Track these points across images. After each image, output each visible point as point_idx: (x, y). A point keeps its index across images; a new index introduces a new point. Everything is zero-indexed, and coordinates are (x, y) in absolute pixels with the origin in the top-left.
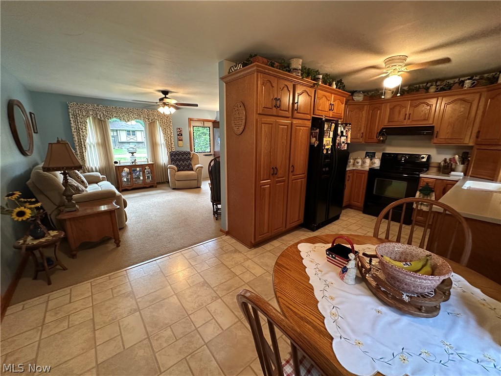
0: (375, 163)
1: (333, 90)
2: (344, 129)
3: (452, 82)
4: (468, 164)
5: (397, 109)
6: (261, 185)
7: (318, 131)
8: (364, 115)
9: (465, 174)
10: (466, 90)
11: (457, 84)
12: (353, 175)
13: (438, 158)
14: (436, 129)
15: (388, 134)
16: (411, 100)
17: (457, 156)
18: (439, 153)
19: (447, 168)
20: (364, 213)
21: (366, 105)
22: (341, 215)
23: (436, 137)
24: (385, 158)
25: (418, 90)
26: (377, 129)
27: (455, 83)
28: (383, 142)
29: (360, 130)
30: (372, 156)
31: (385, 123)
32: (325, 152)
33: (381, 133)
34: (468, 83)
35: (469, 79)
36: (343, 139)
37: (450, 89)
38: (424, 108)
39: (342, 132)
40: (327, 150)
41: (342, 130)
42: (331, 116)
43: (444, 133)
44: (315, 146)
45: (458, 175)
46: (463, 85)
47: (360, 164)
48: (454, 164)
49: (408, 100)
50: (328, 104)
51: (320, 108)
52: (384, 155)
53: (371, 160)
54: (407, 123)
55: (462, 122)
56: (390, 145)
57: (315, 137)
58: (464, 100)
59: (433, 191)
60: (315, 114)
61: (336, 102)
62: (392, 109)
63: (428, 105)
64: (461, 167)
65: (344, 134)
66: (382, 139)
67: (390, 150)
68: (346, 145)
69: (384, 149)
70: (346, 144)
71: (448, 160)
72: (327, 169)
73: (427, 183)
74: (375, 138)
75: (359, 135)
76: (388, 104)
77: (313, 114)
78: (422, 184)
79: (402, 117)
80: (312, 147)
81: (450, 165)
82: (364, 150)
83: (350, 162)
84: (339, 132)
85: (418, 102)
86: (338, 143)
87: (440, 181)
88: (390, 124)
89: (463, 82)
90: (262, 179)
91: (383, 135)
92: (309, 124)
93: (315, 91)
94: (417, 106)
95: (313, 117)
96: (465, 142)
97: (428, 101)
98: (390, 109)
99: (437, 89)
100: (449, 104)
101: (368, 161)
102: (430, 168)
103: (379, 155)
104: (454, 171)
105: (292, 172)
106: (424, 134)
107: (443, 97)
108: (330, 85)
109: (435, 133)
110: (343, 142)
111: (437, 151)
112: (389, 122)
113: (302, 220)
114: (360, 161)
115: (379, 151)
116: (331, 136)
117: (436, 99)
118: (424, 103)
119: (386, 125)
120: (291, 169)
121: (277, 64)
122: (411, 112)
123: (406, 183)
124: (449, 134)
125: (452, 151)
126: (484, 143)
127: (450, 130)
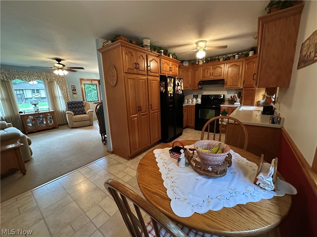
0: (198, 101)
1: (171, 59)
2: (179, 81)
3: (230, 56)
4: (241, 98)
5: (206, 70)
6: (131, 118)
7: (164, 83)
8: (190, 74)
9: (241, 104)
10: (236, 60)
11: (232, 57)
12: (188, 108)
13: (228, 96)
14: (225, 81)
15: (203, 84)
16: (212, 65)
17: (236, 94)
18: (228, 93)
19: (232, 101)
20: (196, 129)
21: (190, 68)
22: (183, 132)
23: (226, 85)
24: (204, 98)
25: (215, 60)
26: (197, 82)
27: (231, 57)
28: (201, 89)
29: (188, 83)
30: (196, 97)
31: (201, 78)
32: (169, 95)
33: (199, 84)
34: (237, 56)
35: (237, 54)
36: (179, 87)
37: (229, 59)
38: (219, 69)
39: (178, 84)
40: (171, 94)
41: (178, 82)
42: (171, 74)
43: (229, 82)
44: (164, 92)
45: (237, 104)
46: (235, 58)
47: (191, 102)
48: (235, 99)
49: (211, 65)
50: (168, 67)
51: (164, 70)
52: (202, 96)
53: (196, 99)
54: (211, 78)
55: (237, 76)
56: (205, 90)
57: (163, 87)
58: (236, 65)
59: (227, 114)
60: (161, 73)
61: (173, 66)
62: (204, 70)
63: (220, 68)
64: (238, 100)
65: (180, 85)
66: (200, 87)
67: (205, 93)
68: (181, 91)
69: (202, 93)
70: (181, 90)
71: (232, 97)
72: (172, 105)
73: (224, 109)
74: (197, 87)
75: (189, 86)
76: (202, 68)
77: (160, 73)
78: (222, 110)
79: (209, 75)
80: (161, 93)
81: (234, 99)
82: (192, 94)
83: (185, 101)
84: (176, 84)
85: (215, 66)
86: (177, 90)
87: (230, 108)
88: (204, 78)
89: (234, 56)
90: (131, 114)
91: (201, 85)
92: (158, 79)
93: (160, 59)
94: (215, 68)
95: (160, 75)
96: (239, 87)
97: (220, 66)
98: (203, 71)
99: (224, 59)
100: (230, 67)
101: (195, 100)
102: (225, 102)
103: (200, 96)
104: (236, 102)
105: (151, 108)
106: (220, 83)
107: (227, 63)
108: (169, 56)
109: (225, 82)
110: (180, 89)
111: (227, 92)
112: (203, 77)
113: (160, 138)
114: (190, 100)
115: (200, 94)
116: (172, 86)
117: (223, 65)
118: (218, 67)
119: (201, 79)
120: (150, 107)
121: (134, 42)
122: (213, 72)
123: (214, 110)
124: (232, 83)
125: (234, 92)
126: (247, 87)
127: (232, 81)
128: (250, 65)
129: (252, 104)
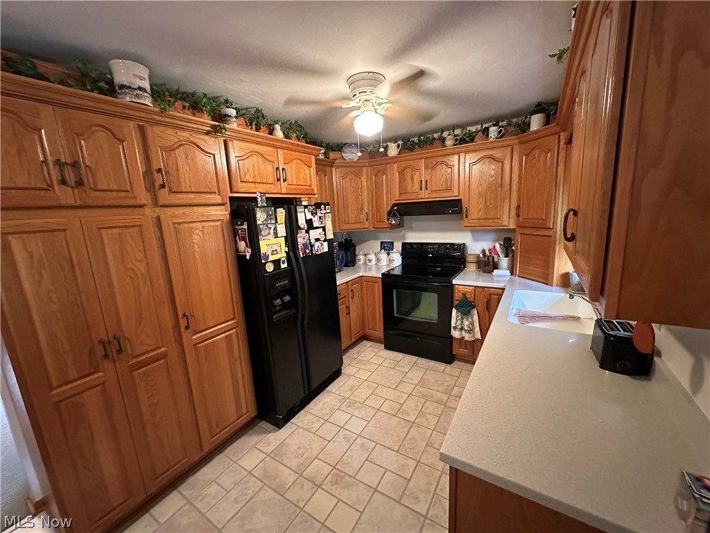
0: (394, 260)
1: (278, 140)
2: (314, 214)
3: (474, 130)
4: (513, 256)
5: (408, 172)
6: (55, 400)
7: (245, 226)
8: (365, 184)
9: (512, 273)
10: (491, 142)
11: (480, 133)
12: (361, 286)
13: (476, 246)
14: (465, 205)
15: (403, 214)
16: (426, 158)
17: (497, 246)
18: (475, 240)
19: (487, 264)
21: (364, 166)
22: (342, 368)
23: (466, 217)
24: (409, 251)
25: (431, 142)
26: (386, 208)
27: (477, 132)
28: (400, 225)
29: (362, 209)
30: (387, 247)
31: (396, 197)
32: (270, 268)
33: (391, 214)
34: (493, 131)
35: (494, 125)
36: (314, 234)
37: (472, 140)
38: (442, 171)
39: (309, 222)
40: (277, 263)
41: (309, 216)
42: (285, 192)
43: (474, 207)
44: (248, 258)
45: (501, 276)
46: (488, 135)
47: (374, 262)
48: (495, 257)
49: (421, 159)
50: (270, 168)
51: (248, 178)
52: (406, 246)
53: (389, 254)
54: (425, 196)
55: (495, 190)
56: (411, 229)
57: (243, 239)
58: (492, 158)
59: (474, 307)
60: (235, 189)
61: (293, 164)
62: (401, 173)
63: (447, 165)
64: (504, 262)
65: (315, 225)
66: (394, 222)
67: (414, 237)
68: (326, 243)
69: (404, 237)
70: (325, 241)
71: (487, 253)
72: (287, 298)
73: (464, 295)
74: (386, 220)
76: (396, 165)
77: (231, 192)
78: (457, 296)
79: (417, 186)
80: (240, 258)
81: (491, 259)
82: (376, 238)
83: (359, 260)
84: (302, 222)
85: (434, 161)
87: (481, 289)
88: (403, 197)
89: (487, 129)
91: (395, 215)
92: (223, 213)
93: (225, 142)
94: (434, 168)
95: (231, 198)
96: (504, 224)
97: (445, 159)
98: (400, 173)
99: (456, 140)
100: (475, 163)
101: (383, 256)
102: (468, 265)
103: (398, 246)
104: (497, 268)
105: (187, 327)
106: (448, 213)
107: (466, 152)
108: (271, 132)
109: (464, 210)
110: (317, 240)
111: (473, 236)
112: (400, 194)
114: (372, 257)
115: (398, 240)
116: (282, 230)
117: (456, 157)
118: (442, 163)
119: (397, 199)
120: (183, 323)
122: (428, 178)
123: (436, 295)
124: (482, 211)
125: (491, 236)
126: (527, 225)
127: (482, 206)
128: (534, 158)
129: (547, 279)
